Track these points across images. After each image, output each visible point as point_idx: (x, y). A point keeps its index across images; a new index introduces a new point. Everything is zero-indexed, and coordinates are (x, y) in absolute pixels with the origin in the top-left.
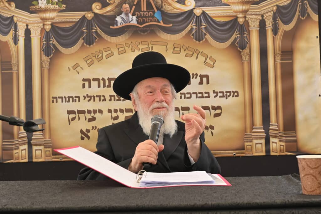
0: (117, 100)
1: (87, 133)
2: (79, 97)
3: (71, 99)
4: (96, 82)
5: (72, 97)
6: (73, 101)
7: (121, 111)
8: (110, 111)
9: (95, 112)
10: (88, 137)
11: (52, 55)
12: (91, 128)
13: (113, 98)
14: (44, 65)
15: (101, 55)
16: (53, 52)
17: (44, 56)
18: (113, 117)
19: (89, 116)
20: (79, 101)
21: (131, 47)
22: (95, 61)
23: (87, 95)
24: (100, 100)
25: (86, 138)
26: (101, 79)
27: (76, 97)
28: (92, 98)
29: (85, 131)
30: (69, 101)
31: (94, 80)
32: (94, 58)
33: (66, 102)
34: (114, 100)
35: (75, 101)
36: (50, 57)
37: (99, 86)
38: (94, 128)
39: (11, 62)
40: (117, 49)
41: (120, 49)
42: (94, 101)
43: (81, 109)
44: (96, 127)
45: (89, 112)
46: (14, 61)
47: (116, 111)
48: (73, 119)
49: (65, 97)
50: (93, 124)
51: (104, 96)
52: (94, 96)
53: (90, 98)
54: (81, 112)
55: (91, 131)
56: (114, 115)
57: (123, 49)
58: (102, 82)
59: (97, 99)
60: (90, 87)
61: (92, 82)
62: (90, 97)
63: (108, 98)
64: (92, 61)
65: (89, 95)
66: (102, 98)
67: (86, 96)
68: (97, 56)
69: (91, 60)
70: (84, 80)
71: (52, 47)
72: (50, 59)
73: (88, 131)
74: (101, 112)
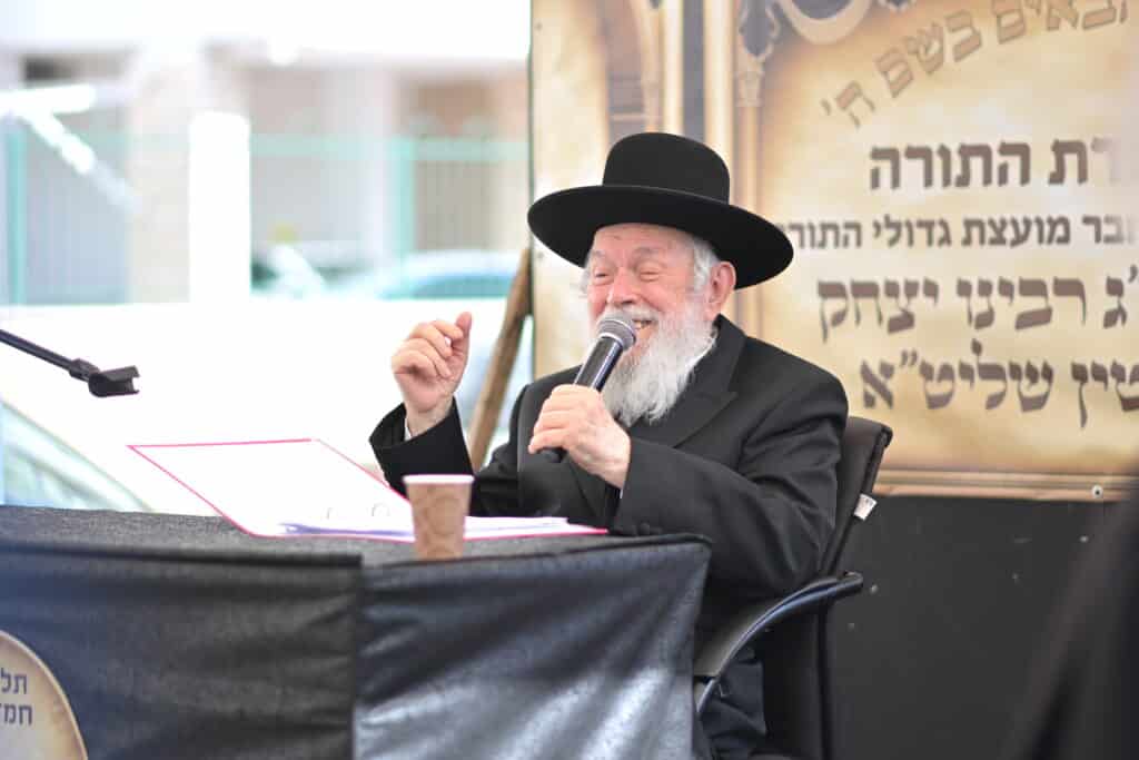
0: (993, 242)
1: (882, 379)
2: (857, 227)
3: (830, 235)
4: (919, 164)
5: (834, 227)
6: (836, 244)
7: (1006, 289)
8: (964, 289)
9: (911, 289)
10: (889, 399)
11: (769, 50)
12: (895, 360)
13: (975, 232)
14: (743, 90)
15: (935, 46)
16: (774, 34)
17: (743, 52)
18: (974, 315)
19: (891, 309)
20: (859, 243)
21: (1044, 8)
22: (917, 69)
23: (887, 218)
24: (930, 242)
25: (880, 401)
26: (935, 148)
27: (848, 226)
28: (904, 231)
29: (875, 368)
30: (823, 244)
31: (913, 153)
32: (913, 60)
33: (813, 244)
34: (982, 241)
35: (846, 243)
36: (762, 58)
37: (928, 182)
38: (909, 360)
39: (637, 78)
40: (994, 19)
41: (1007, 20)
42: (911, 242)
43: (863, 277)
44: (915, 356)
45: (892, 289)
46: (648, 78)
47: (985, 289)
48: (839, 318)
49: (812, 228)
50: (905, 340)
51: (944, 224)
52: (909, 225)
53: (895, 229)
54: (865, 290)
55: (898, 372)
56: (979, 305)
57: (1014, 17)
58: (937, 162)
59: (920, 234)
60: (896, 182)
61: (904, 162)
62: (897, 226)
63: (958, 232)
64: (904, 72)
65: (894, 218)
66: (938, 232)
67: (881, 220)
68: (922, 50)
69: (901, 67)
70: (878, 154)
71: (770, 13)
72: (765, 65)
73: (887, 370)
74: (932, 290)
